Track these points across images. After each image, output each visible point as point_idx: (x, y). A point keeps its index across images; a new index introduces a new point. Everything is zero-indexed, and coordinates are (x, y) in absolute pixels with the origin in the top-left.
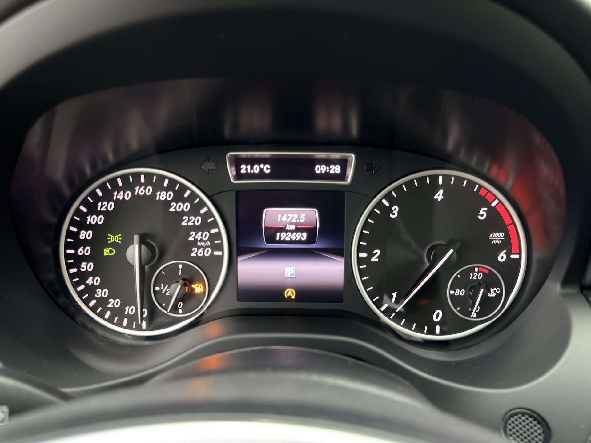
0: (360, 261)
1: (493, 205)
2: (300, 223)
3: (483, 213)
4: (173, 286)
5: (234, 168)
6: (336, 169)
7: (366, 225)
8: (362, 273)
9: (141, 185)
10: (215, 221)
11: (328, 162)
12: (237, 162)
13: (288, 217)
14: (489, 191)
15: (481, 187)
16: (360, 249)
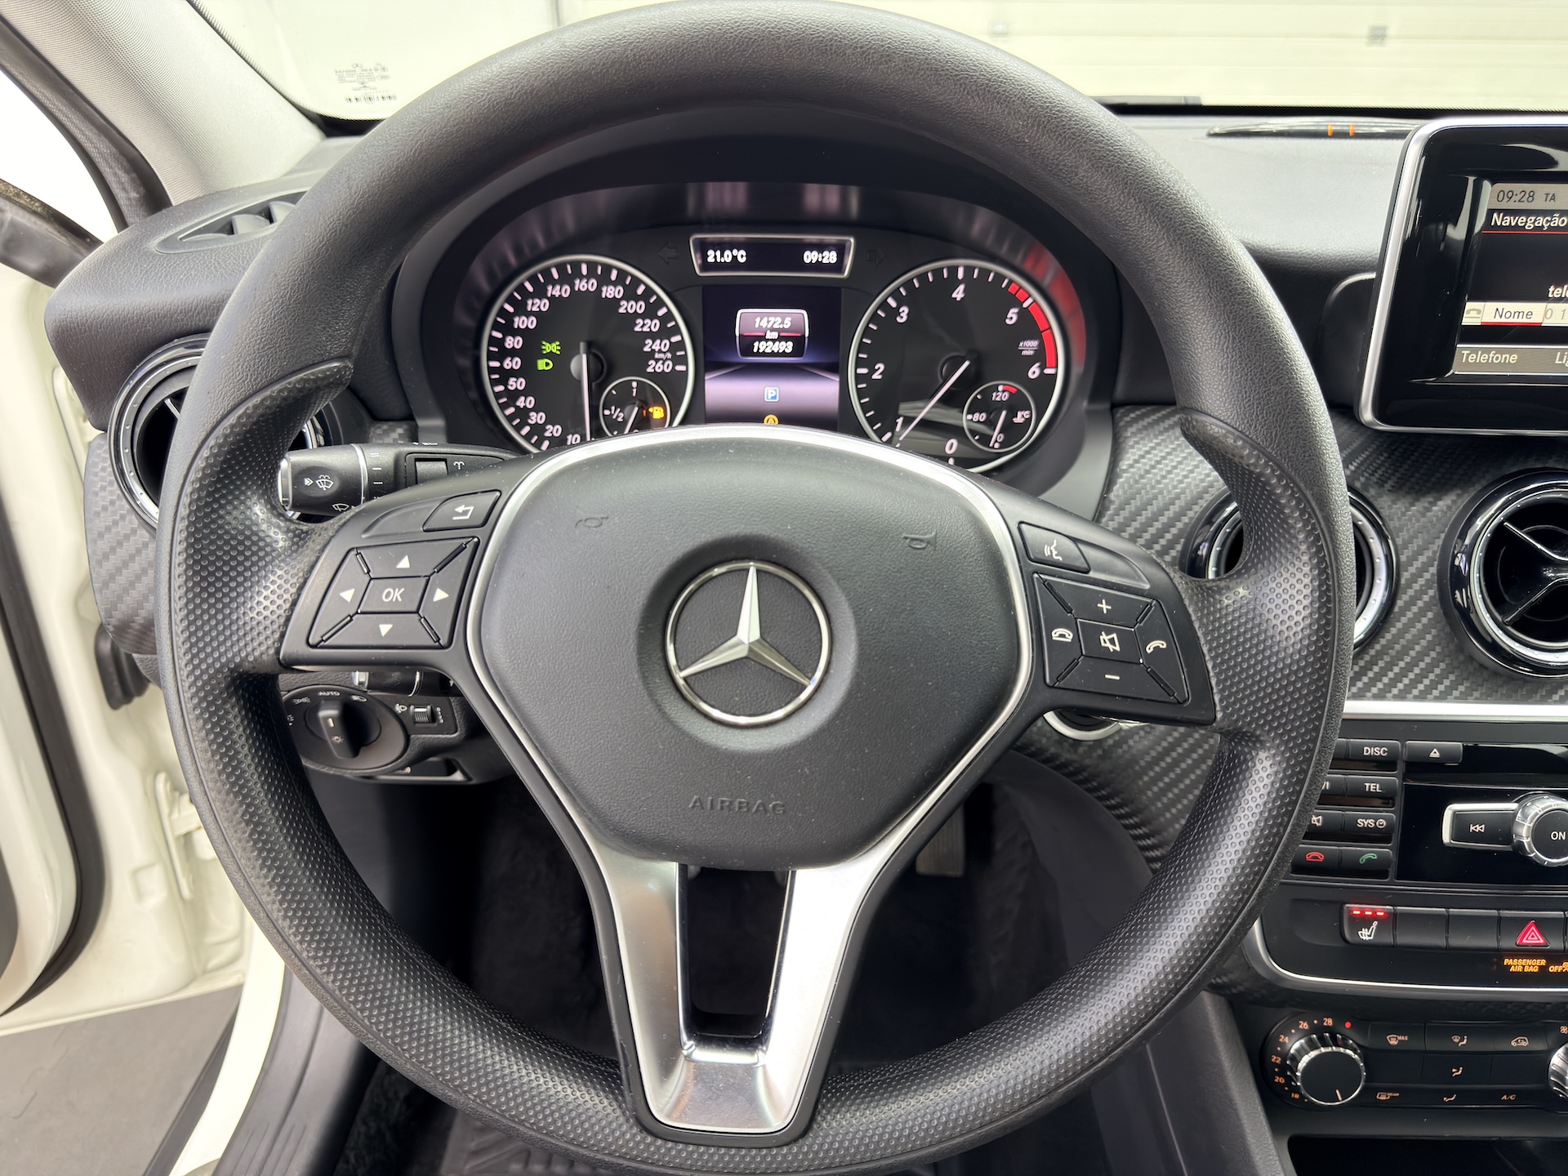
0: (859, 378)
1: (1025, 305)
2: (784, 330)
3: (1012, 316)
4: (627, 409)
5: (698, 255)
6: (831, 257)
7: (867, 332)
8: (861, 394)
9: (581, 277)
10: (677, 326)
11: (821, 247)
12: (703, 247)
13: (768, 322)
14: (1021, 287)
15: (1011, 282)
16: (859, 363)
